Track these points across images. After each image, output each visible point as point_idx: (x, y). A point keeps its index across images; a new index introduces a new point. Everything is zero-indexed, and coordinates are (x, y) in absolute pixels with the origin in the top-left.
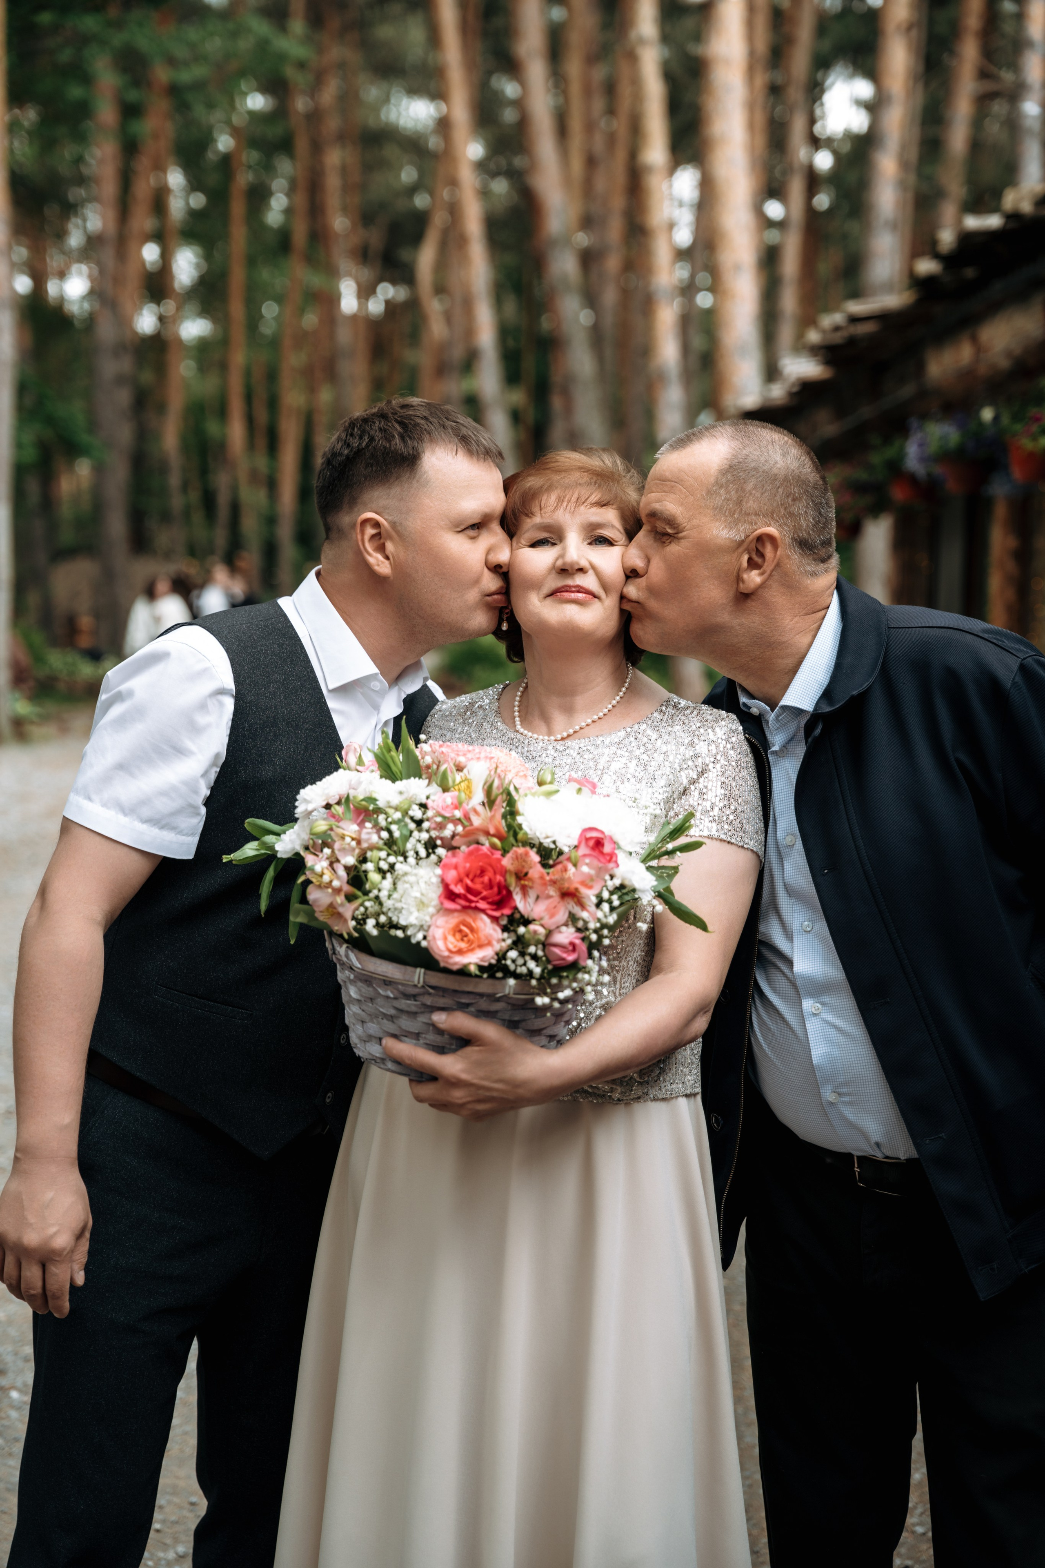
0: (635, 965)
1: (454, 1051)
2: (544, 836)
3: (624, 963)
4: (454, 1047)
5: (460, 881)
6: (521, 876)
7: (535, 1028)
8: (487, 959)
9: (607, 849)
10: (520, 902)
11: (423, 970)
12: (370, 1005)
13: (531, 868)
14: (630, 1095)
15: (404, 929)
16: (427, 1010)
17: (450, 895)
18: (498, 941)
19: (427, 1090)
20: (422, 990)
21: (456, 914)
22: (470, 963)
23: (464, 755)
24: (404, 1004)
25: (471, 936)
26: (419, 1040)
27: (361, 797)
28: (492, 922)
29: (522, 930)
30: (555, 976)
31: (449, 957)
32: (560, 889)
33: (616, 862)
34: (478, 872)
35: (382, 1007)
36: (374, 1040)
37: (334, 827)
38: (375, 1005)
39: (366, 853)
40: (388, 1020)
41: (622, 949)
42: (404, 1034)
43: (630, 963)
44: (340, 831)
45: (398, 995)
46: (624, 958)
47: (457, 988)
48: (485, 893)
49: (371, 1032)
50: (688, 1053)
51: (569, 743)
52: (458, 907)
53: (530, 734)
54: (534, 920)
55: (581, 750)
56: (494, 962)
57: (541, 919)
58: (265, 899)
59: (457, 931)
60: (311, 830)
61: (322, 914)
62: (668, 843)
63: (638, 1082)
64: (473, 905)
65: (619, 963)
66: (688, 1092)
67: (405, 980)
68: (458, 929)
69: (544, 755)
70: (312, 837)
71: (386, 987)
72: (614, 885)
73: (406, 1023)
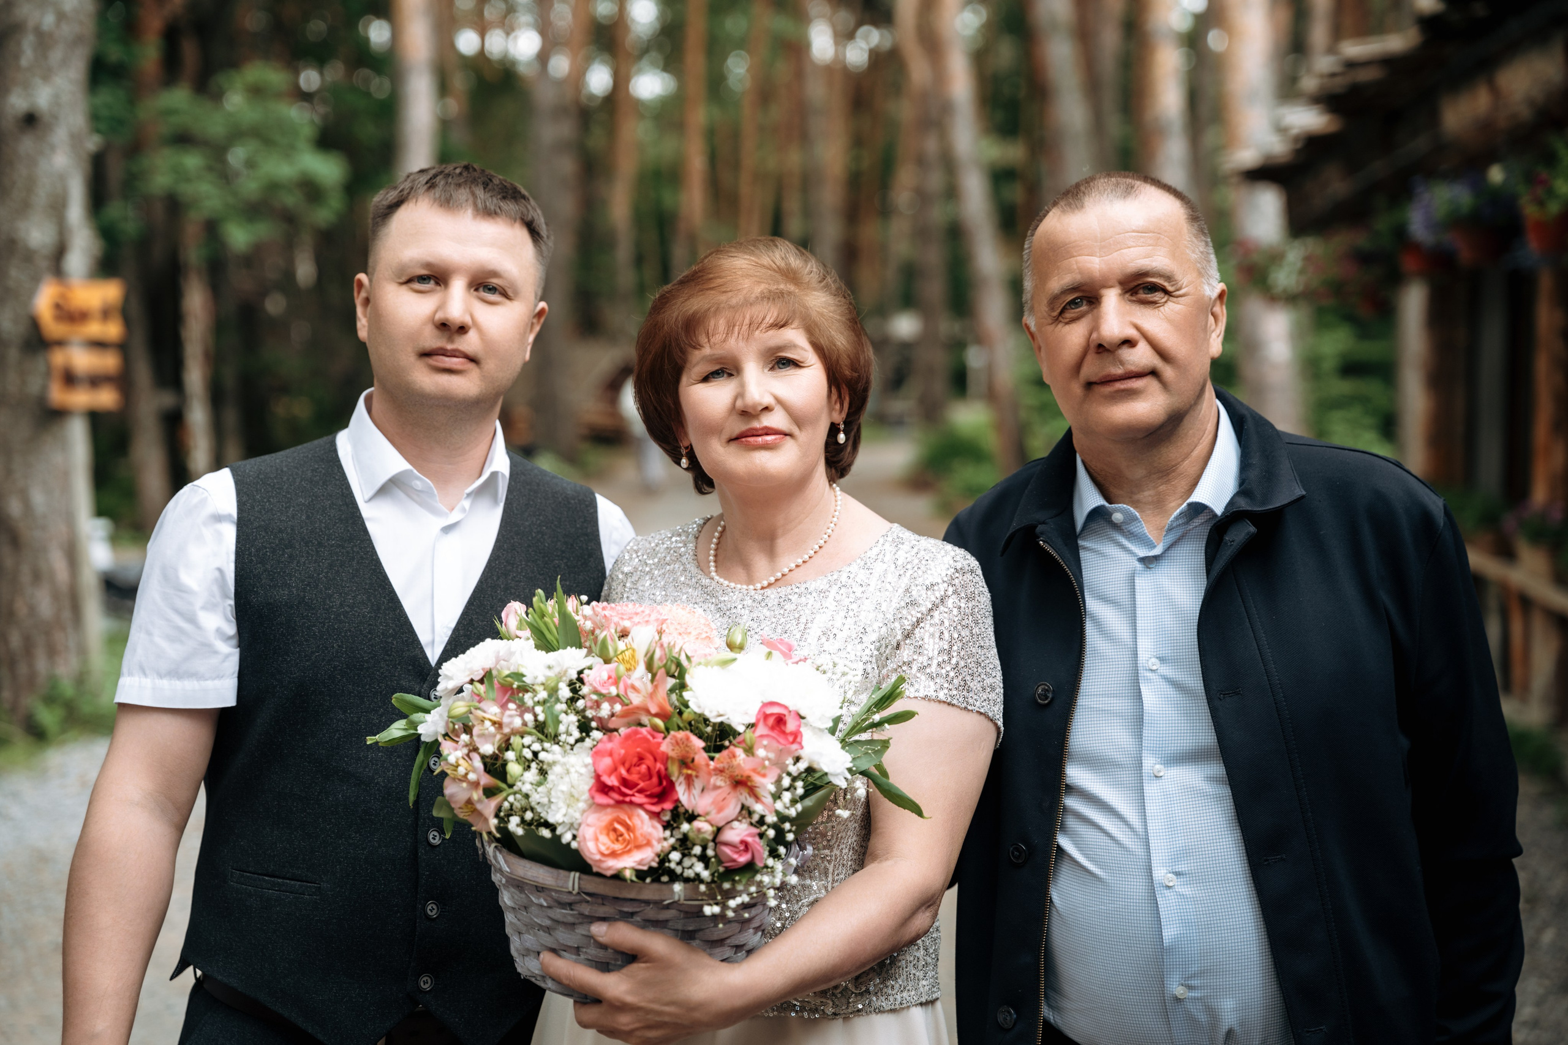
0: (850, 853)
1: (619, 968)
2: (715, 713)
3: (836, 852)
4: (619, 963)
5: (614, 770)
6: (686, 762)
7: (715, 938)
8: (645, 862)
9: (791, 726)
10: (684, 794)
11: (577, 874)
12: (525, 913)
13: (696, 753)
14: (847, 1008)
15: (552, 828)
16: (585, 920)
17: (603, 788)
18: (659, 841)
19: (592, 1013)
20: (578, 898)
21: (609, 810)
22: (625, 868)
23: (630, 618)
24: (559, 913)
25: (626, 836)
26: (579, 955)
27: (507, 672)
28: (651, 818)
29: (685, 827)
30: (727, 881)
31: (600, 861)
32: (731, 777)
33: (800, 743)
34: (635, 760)
35: (536, 917)
36: (532, 953)
37: (472, 709)
38: (529, 914)
39: (509, 739)
40: (544, 931)
41: (832, 836)
42: (563, 948)
43: (844, 851)
44: (479, 713)
45: (552, 903)
46: (836, 846)
47: (618, 895)
48: (642, 785)
49: (528, 945)
50: (922, 953)
51: (768, 592)
52: (611, 802)
53: (726, 583)
54: (699, 816)
55: (782, 600)
56: (654, 865)
57: (707, 814)
58: (414, 787)
59: (611, 829)
60: (449, 712)
61: (461, 810)
62: (875, 713)
63: (855, 993)
64: (627, 799)
65: (831, 852)
66: (923, 1000)
67: (558, 887)
68: (611, 828)
69: (740, 606)
70: (450, 720)
71: (538, 893)
72: (798, 769)
73: (563, 936)
